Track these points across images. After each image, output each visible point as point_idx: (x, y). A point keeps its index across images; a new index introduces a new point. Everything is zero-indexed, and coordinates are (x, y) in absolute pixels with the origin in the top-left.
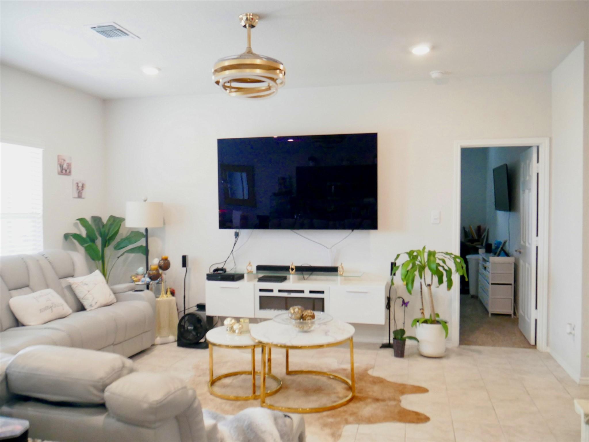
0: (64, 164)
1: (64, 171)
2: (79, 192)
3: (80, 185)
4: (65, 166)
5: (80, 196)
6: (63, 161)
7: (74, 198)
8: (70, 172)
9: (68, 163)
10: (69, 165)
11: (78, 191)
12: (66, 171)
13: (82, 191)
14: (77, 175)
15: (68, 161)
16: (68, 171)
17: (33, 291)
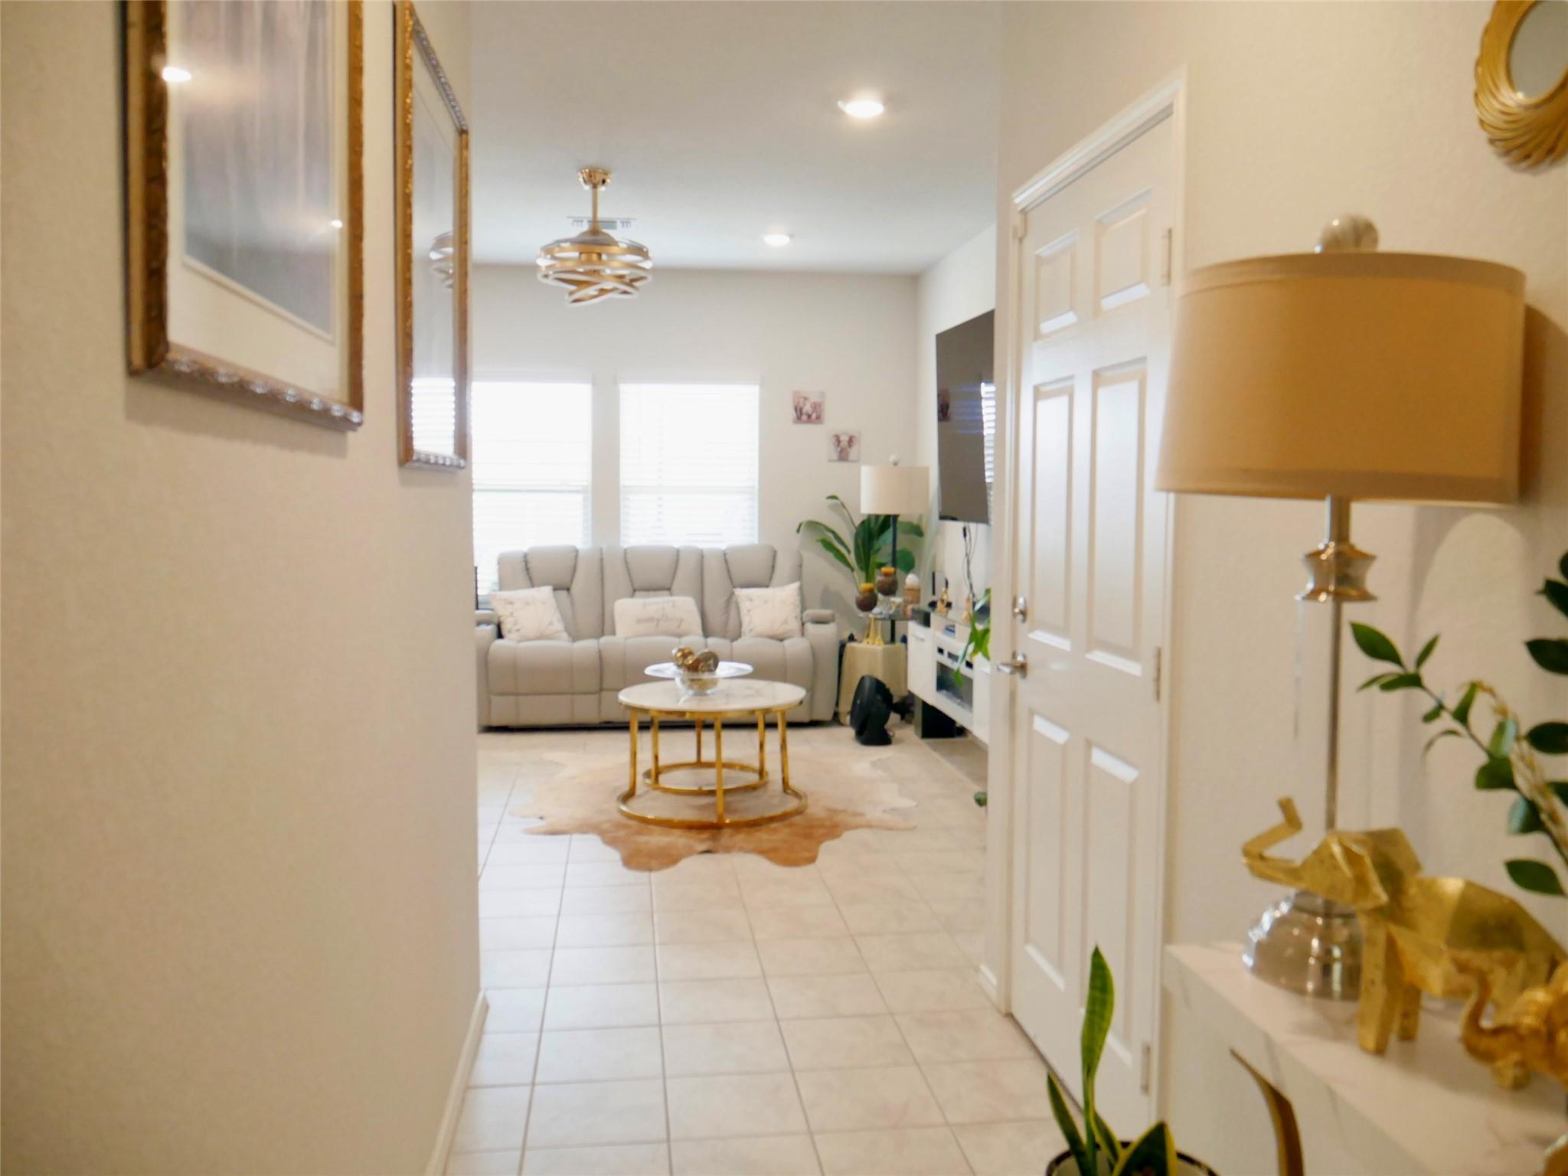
0: (805, 405)
1: (804, 417)
2: (841, 451)
3: (844, 439)
4: (807, 408)
5: (843, 456)
6: (802, 400)
7: (830, 461)
8: (818, 418)
9: (815, 403)
10: (817, 407)
11: (839, 449)
12: (809, 416)
13: (848, 449)
14: (837, 420)
15: (814, 399)
16: (814, 416)
17: (671, 595)
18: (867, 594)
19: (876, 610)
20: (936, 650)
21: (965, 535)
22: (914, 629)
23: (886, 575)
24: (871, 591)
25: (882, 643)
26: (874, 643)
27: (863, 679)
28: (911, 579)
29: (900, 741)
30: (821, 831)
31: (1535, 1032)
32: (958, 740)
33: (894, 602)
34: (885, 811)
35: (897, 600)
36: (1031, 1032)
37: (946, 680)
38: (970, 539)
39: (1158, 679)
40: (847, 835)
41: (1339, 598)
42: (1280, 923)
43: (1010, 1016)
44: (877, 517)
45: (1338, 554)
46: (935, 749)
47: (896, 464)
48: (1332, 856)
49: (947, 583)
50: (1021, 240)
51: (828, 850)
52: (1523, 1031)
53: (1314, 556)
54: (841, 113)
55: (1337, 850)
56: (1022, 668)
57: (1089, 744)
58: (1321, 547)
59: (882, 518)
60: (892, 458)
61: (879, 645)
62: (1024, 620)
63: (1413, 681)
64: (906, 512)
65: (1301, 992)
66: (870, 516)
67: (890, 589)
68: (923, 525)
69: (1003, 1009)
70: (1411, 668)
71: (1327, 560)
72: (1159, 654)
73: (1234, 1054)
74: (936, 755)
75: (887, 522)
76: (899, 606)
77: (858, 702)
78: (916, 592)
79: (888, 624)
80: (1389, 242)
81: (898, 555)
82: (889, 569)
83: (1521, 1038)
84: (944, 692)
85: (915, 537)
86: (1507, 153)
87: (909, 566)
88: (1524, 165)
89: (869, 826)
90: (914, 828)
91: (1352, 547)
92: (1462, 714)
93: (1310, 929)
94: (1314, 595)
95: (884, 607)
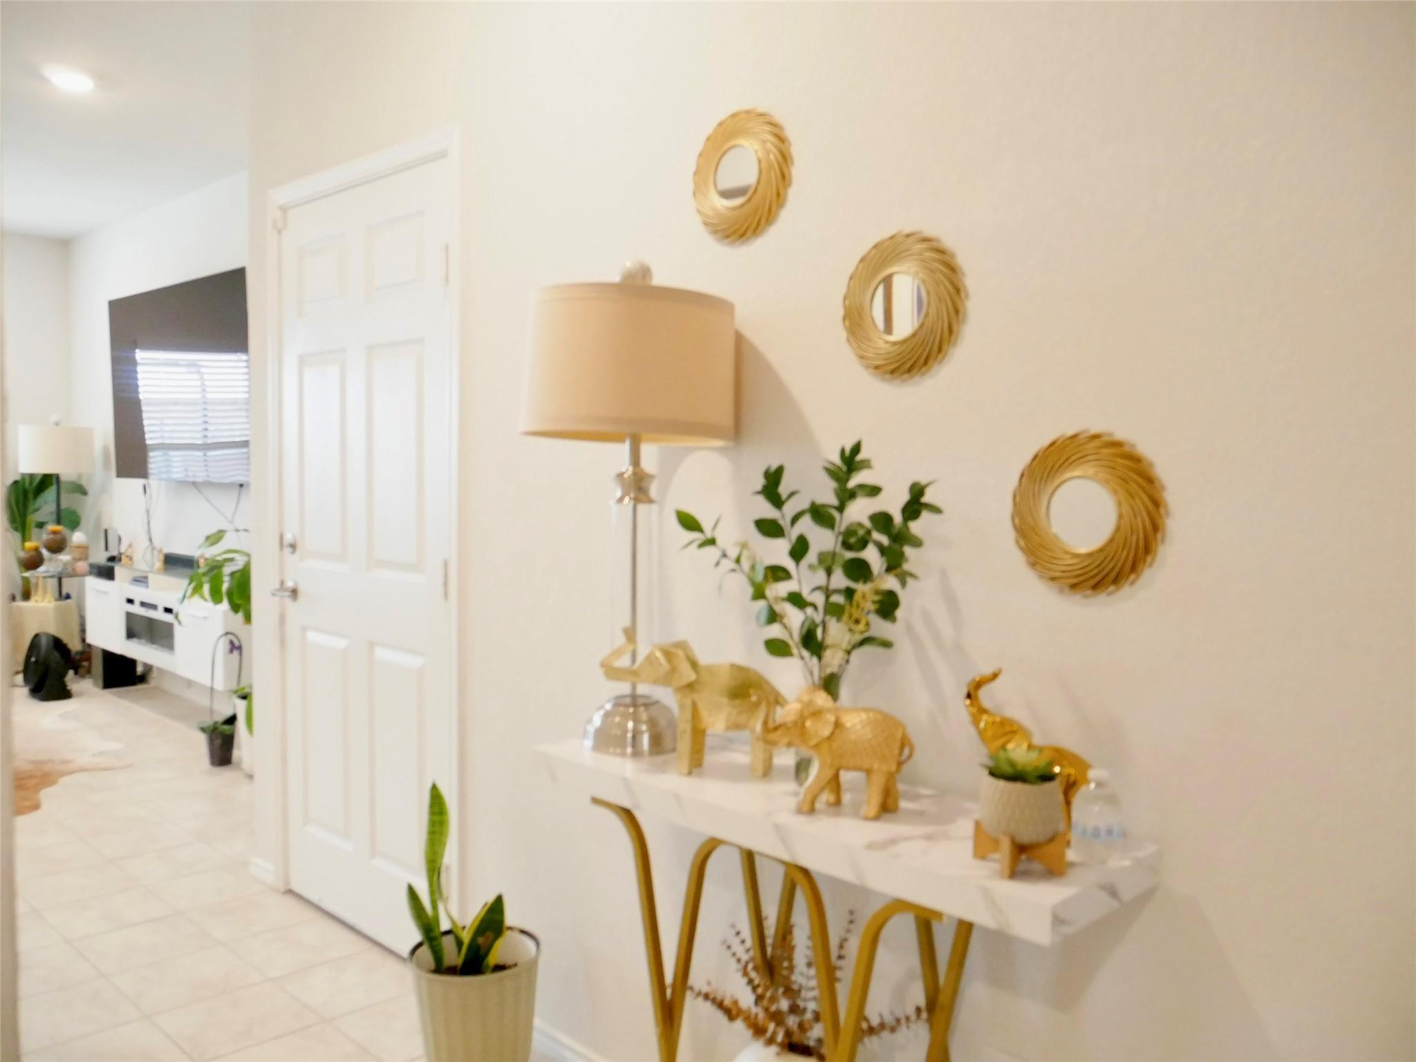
18: (33, 553)
19: (42, 569)
20: (124, 601)
21: (145, 492)
22: (94, 584)
23: (54, 533)
24: (37, 549)
25: (52, 600)
26: (43, 601)
27: (37, 636)
28: (78, 537)
29: (80, 694)
30: (34, 781)
31: (795, 723)
32: (140, 687)
33: (61, 561)
34: (94, 755)
35: (64, 557)
36: (314, 897)
37: (136, 628)
38: (151, 497)
39: (446, 584)
40: (63, 781)
41: (637, 500)
42: (607, 715)
43: (290, 892)
44: (32, 476)
45: (635, 474)
46: (121, 696)
47: (57, 424)
48: (657, 658)
49: (120, 539)
50: (280, 232)
51: (46, 795)
52: (789, 725)
53: (621, 475)
54: (46, 81)
55: (659, 654)
56: (294, 593)
57: (372, 645)
58: (624, 470)
59: (37, 480)
60: (54, 418)
61: (49, 602)
62: (294, 552)
63: (712, 542)
64: (67, 472)
65: (623, 755)
66: (23, 475)
67: (57, 547)
68: (84, 483)
69: (282, 887)
70: (709, 534)
71: (629, 477)
72: (446, 565)
73: (596, 801)
74: (124, 703)
75: (46, 482)
76: (65, 564)
77: (33, 659)
78: (84, 551)
79: (54, 582)
80: (659, 279)
81: (63, 514)
82: (52, 527)
83: (788, 729)
84: (135, 640)
85: (78, 496)
86: (715, 232)
87: (74, 524)
88: (726, 241)
89: (83, 770)
90: (130, 766)
91: (642, 470)
92: (738, 561)
93: (625, 717)
94: (621, 500)
95: (52, 564)
